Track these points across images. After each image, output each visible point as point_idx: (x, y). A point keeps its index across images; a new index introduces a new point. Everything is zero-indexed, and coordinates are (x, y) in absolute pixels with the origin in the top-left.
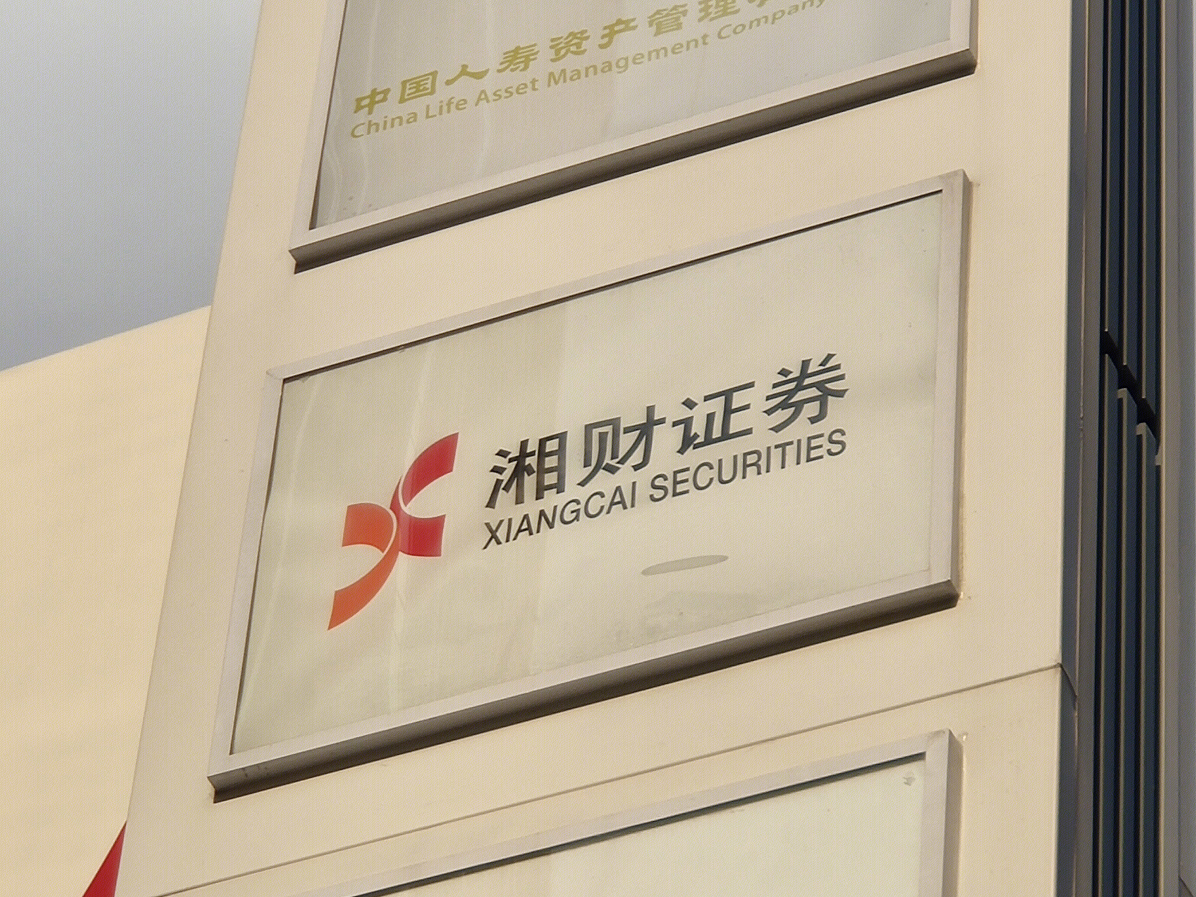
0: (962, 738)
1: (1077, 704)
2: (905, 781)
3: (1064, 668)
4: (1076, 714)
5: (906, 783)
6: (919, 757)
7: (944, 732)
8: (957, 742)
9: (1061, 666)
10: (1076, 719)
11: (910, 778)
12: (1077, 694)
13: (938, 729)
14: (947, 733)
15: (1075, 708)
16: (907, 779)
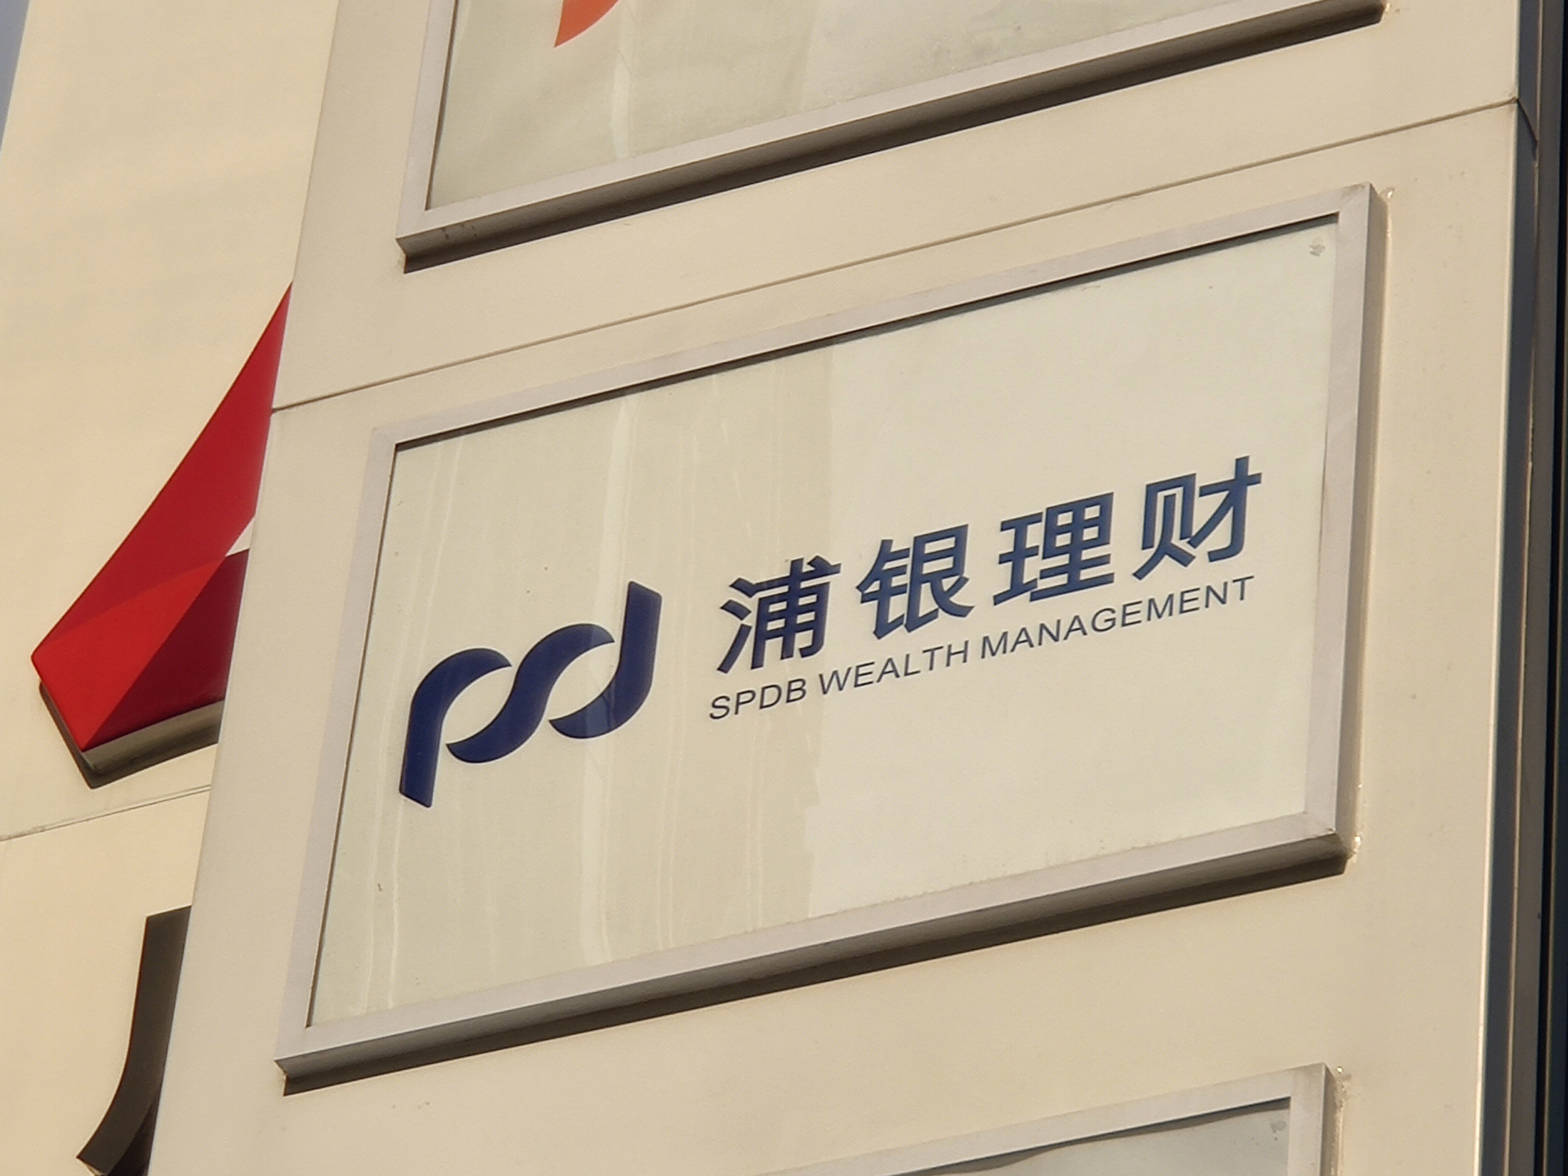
0: (1386, 195)
1: (1537, 151)
2: (1312, 250)
3: (1523, 105)
4: (1537, 165)
5: (1312, 253)
6: (1331, 218)
7: (1363, 187)
8: (1380, 200)
9: (1518, 101)
10: (1537, 171)
11: (1319, 246)
12: (1538, 138)
13: (1356, 183)
14: (1368, 189)
15: (1534, 155)
16: (1315, 248)
